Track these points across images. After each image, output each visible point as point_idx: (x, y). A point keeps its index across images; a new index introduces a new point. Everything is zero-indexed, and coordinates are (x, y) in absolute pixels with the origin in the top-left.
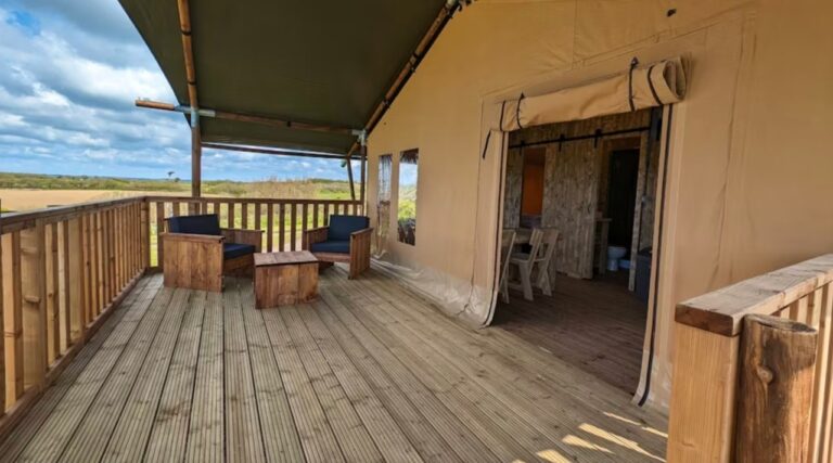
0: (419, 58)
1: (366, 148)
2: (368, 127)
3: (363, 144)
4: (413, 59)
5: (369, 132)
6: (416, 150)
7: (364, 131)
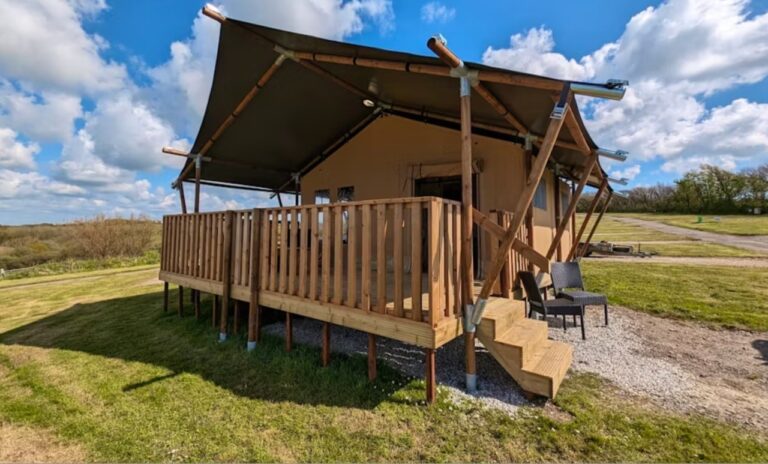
0: (352, 136)
1: (299, 185)
2: (303, 171)
3: (297, 182)
4: (347, 135)
5: (303, 175)
6: (352, 188)
7: (299, 174)
